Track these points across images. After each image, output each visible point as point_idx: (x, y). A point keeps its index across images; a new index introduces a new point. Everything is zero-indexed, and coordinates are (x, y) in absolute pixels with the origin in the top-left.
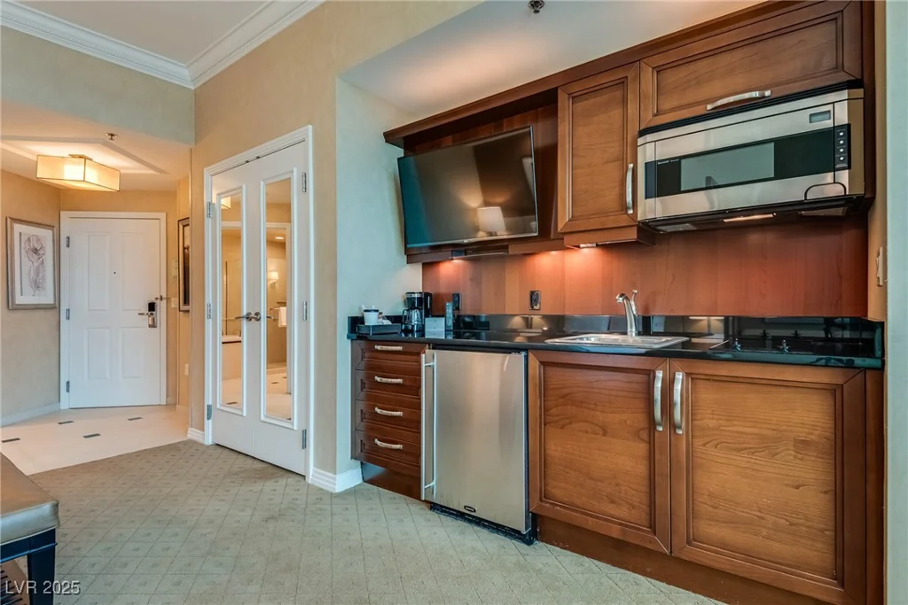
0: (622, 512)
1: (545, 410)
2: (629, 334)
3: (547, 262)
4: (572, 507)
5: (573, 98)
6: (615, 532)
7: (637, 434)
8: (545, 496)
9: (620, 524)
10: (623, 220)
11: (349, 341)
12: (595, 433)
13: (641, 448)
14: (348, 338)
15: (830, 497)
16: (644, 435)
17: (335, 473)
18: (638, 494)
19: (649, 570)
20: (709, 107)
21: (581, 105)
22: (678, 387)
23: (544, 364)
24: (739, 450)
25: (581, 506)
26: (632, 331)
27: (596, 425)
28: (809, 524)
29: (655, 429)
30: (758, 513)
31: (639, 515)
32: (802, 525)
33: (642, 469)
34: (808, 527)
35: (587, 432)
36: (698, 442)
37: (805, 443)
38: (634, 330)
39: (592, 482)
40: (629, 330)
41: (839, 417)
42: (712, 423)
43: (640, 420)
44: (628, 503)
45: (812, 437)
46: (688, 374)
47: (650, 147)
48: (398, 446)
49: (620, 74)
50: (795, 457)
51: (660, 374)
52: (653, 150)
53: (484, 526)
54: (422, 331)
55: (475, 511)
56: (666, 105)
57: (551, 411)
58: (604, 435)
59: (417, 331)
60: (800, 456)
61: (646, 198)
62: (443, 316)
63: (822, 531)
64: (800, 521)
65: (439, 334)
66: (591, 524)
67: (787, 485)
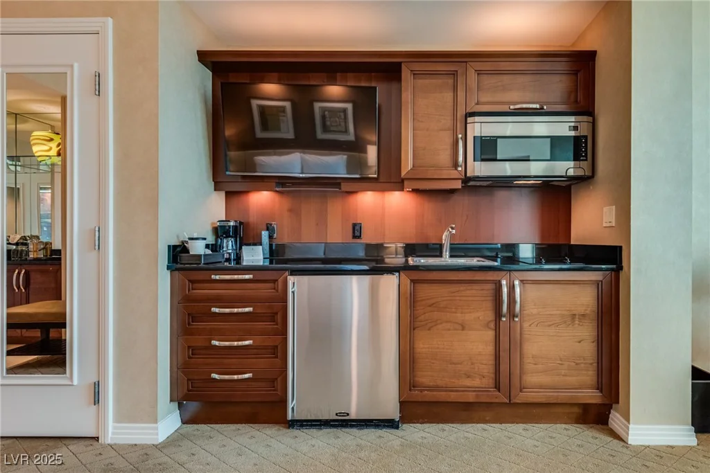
0: (477, 382)
1: (414, 318)
2: (444, 256)
3: (367, 200)
4: (437, 388)
5: (414, 74)
6: (471, 397)
7: (487, 326)
8: (413, 386)
9: (474, 391)
10: (454, 174)
11: (169, 272)
12: (456, 329)
13: (490, 334)
14: (168, 268)
15: (595, 344)
16: (492, 325)
17: (157, 423)
18: (487, 368)
19: (487, 418)
20: (512, 107)
21: (420, 82)
22: (518, 290)
23: (414, 282)
24: (550, 326)
25: (444, 386)
26: (446, 255)
27: (457, 323)
28: (584, 362)
29: (500, 319)
30: (560, 362)
31: (488, 382)
32: (582, 363)
33: (490, 349)
34: (585, 364)
35: (449, 330)
36: (526, 325)
37: (583, 315)
38: (448, 253)
39: (453, 366)
40: (444, 253)
41: (600, 299)
42: (535, 311)
43: (490, 315)
44: (480, 375)
45: (587, 312)
46: (522, 281)
47: (477, 125)
48: (247, 376)
49: (452, 68)
50: (579, 324)
51: (504, 282)
52: (480, 128)
53: (352, 426)
54: (238, 259)
55: (348, 414)
56: (483, 99)
57: (420, 318)
58: (463, 329)
59: (234, 260)
60: (581, 324)
61: (474, 161)
62: (261, 244)
63: (591, 364)
64: (582, 361)
65: (259, 260)
66: (453, 397)
67: (576, 342)
